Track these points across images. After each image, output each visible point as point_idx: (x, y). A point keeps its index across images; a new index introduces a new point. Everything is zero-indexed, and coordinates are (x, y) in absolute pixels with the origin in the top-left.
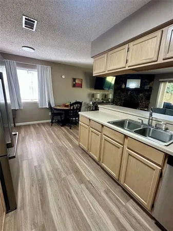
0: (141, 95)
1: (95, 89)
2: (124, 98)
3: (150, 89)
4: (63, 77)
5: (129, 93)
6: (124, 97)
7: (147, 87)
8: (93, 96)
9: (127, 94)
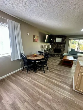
0: (62, 45)
4: (28, 34)
9: (56, 45)
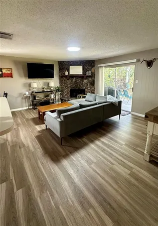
0: (85, 81)
1: (29, 78)
2: (69, 86)
3: (93, 76)
5: (74, 80)
6: (70, 84)
7: (89, 73)
8: (30, 85)
9: (72, 81)
